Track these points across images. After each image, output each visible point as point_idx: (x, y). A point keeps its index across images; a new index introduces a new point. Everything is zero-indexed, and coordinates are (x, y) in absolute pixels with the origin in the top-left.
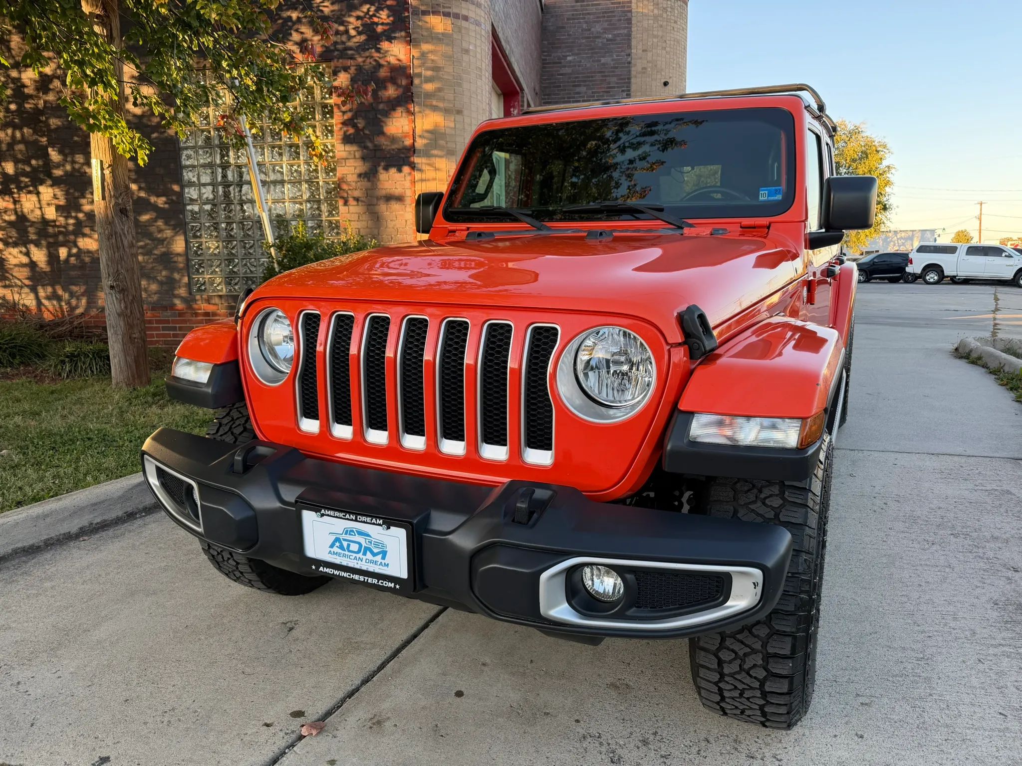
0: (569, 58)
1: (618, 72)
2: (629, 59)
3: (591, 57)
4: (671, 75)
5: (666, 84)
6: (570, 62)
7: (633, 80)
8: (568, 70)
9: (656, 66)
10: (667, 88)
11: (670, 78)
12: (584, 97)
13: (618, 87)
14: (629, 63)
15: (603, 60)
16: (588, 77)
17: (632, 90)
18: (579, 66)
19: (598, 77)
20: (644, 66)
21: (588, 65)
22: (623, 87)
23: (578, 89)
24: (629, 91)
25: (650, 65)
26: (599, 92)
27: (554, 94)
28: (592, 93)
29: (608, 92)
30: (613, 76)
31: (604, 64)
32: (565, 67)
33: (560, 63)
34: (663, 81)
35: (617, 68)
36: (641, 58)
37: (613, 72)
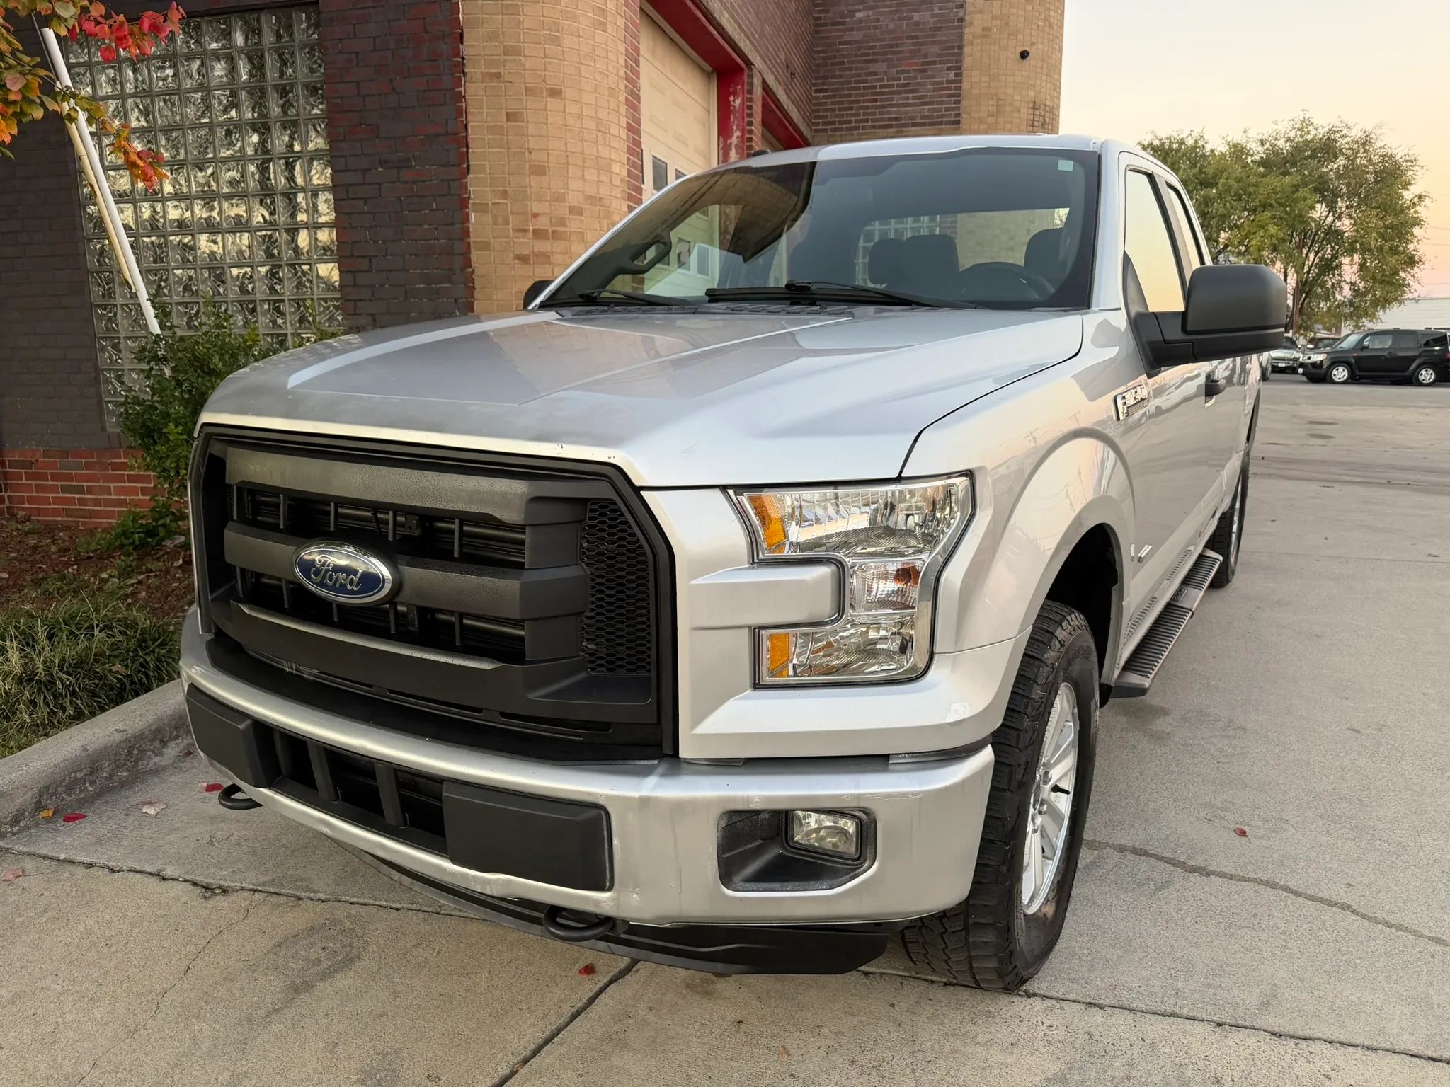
0: (858, 15)
1: (941, 36)
2: (961, 14)
3: (896, 12)
4: (1034, 40)
5: (1024, 55)
6: (861, 21)
7: (967, 50)
8: (857, 35)
9: (1007, 24)
10: (1026, 62)
11: (1032, 44)
12: (882, 80)
13: (941, 62)
14: (961, 20)
15: (916, 17)
16: (891, 46)
17: (965, 66)
18: (876, 27)
19: (908, 45)
20: (986, 25)
21: (891, 26)
22: (949, 61)
23: (872, 67)
24: (960, 68)
25: (998, 22)
26: (908, 72)
27: (833, 77)
28: (898, 72)
29: (925, 71)
30: (933, 43)
31: (917, 23)
32: (852, 30)
33: (844, 23)
34: (1020, 49)
35: (939, 29)
36: (981, 12)
37: (933, 36)
